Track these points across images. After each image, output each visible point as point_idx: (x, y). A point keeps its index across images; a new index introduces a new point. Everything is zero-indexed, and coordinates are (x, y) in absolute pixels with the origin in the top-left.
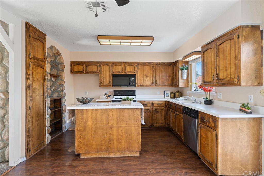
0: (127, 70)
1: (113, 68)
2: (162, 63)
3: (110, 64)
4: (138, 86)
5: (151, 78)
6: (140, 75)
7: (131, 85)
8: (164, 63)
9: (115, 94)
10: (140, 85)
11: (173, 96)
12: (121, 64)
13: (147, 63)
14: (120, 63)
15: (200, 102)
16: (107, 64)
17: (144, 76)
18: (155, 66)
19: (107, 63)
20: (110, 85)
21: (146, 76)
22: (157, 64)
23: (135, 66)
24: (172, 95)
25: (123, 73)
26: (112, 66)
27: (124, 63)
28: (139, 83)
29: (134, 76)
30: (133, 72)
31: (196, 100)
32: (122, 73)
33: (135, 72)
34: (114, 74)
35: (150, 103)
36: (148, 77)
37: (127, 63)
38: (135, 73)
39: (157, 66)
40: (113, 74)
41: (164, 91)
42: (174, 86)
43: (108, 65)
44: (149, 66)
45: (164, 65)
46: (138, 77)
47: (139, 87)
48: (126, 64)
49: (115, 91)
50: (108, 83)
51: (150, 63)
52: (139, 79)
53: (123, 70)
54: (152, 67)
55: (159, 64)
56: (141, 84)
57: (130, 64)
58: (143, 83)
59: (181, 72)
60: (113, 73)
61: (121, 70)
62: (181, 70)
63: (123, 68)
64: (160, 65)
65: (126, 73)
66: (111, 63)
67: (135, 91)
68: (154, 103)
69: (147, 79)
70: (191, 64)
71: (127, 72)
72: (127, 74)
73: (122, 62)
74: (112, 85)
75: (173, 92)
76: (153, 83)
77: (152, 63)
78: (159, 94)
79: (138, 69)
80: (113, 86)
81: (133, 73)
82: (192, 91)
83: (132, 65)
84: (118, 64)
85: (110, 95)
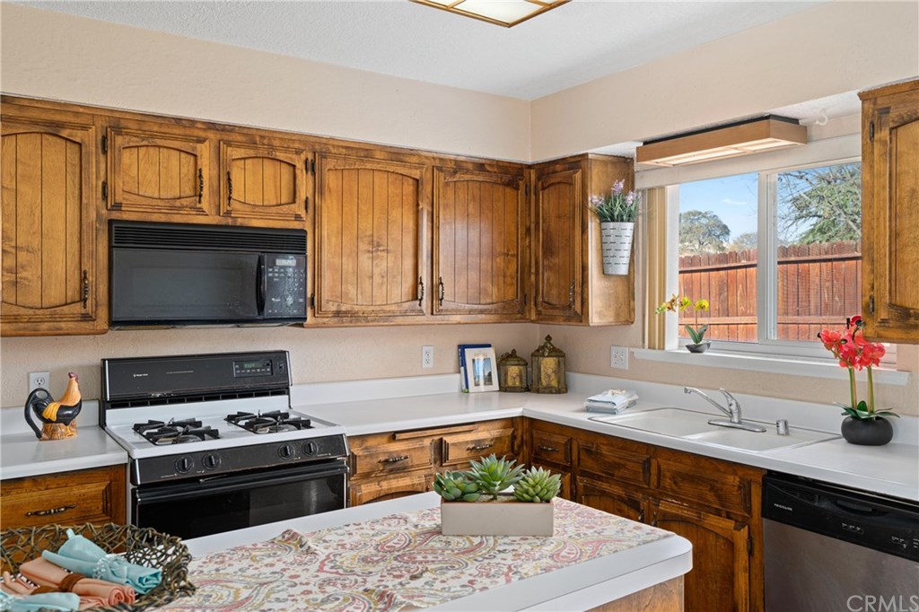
0: (234, 195)
1: (114, 167)
2: (470, 167)
3: (84, 128)
4: (320, 320)
5: (408, 263)
6: (333, 239)
7: (268, 312)
8: (481, 166)
9: (124, 393)
10: (338, 314)
11: (520, 376)
12: (186, 139)
13: (378, 155)
14: (177, 131)
15: (786, 423)
16: (61, 125)
17: (364, 246)
18: (429, 175)
19: (58, 118)
20: (86, 318)
21: (375, 246)
22: (440, 169)
23: (300, 165)
24: (513, 370)
25: (208, 216)
26: (104, 144)
27: (211, 135)
28: (325, 295)
29: (293, 242)
30: (285, 209)
31: (739, 412)
32: (201, 211)
33: (302, 212)
34: (125, 216)
35: (427, 442)
36: (387, 251)
37: (239, 138)
38: (298, 217)
39: (441, 178)
40: (116, 215)
41: (462, 348)
42: (533, 317)
43: (65, 133)
44: (392, 178)
45: (481, 179)
46: (318, 249)
47: (324, 326)
48: (229, 144)
49: (119, 367)
50: (59, 299)
51: (397, 155)
52: (324, 266)
53: (205, 192)
54: (409, 188)
55: (454, 168)
56: (343, 308)
57: (261, 144)
58: (357, 300)
59: (601, 230)
60: (117, 207)
61: (188, 190)
62: (601, 222)
63: (205, 174)
64: (458, 176)
65: (228, 213)
66: (100, 123)
67: (282, 355)
68: (448, 439)
69: (377, 271)
70: (662, 188)
71: (235, 205)
72: (239, 222)
73: (193, 122)
74: (103, 313)
75: (514, 351)
76: (415, 296)
77: (415, 160)
78: (431, 365)
79: (321, 193)
80: (114, 323)
81: (283, 216)
82: (667, 348)
83: (281, 155)
84: (164, 136)
85: (79, 406)
